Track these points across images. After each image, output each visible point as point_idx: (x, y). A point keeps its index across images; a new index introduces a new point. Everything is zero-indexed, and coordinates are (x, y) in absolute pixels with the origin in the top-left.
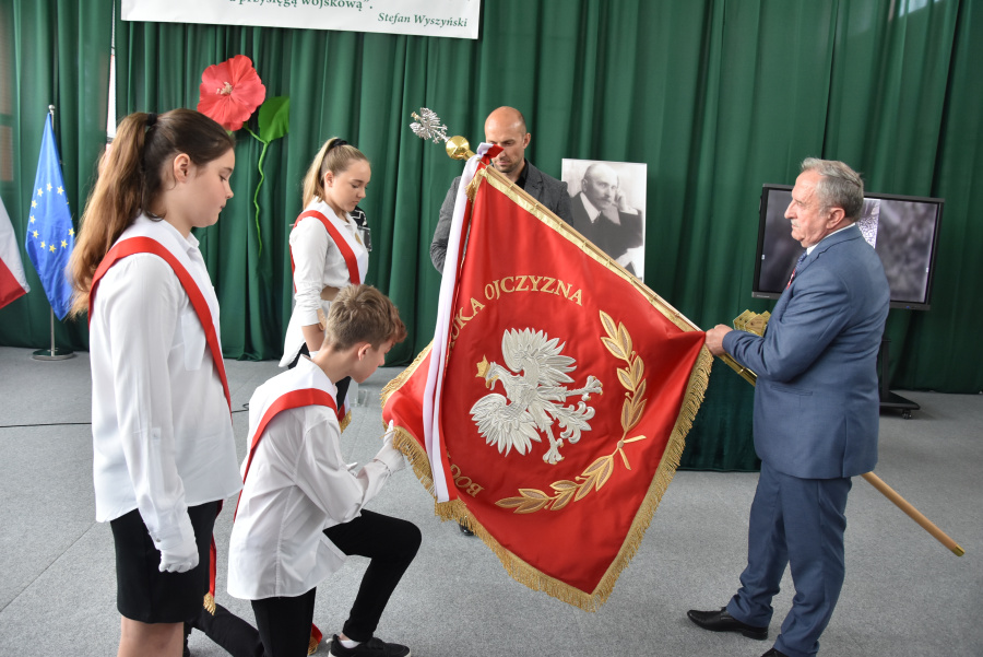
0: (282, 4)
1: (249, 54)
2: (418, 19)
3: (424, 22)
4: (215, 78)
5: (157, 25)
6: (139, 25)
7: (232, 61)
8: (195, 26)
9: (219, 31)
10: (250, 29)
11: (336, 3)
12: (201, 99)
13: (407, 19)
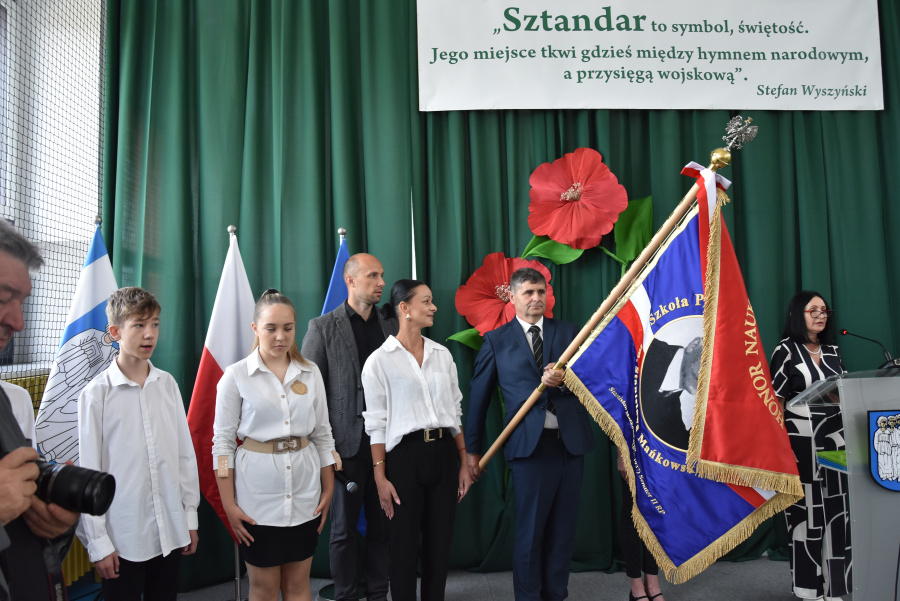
0: (634, 80)
1: (594, 145)
2: (807, 90)
3: (814, 93)
4: (547, 181)
5: (465, 115)
6: (441, 116)
7: (570, 156)
8: (516, 112)
9: (550, 119)
10: (592, 113)
11: (702, 76)
12: (530, 209)
13: (794, 91)
